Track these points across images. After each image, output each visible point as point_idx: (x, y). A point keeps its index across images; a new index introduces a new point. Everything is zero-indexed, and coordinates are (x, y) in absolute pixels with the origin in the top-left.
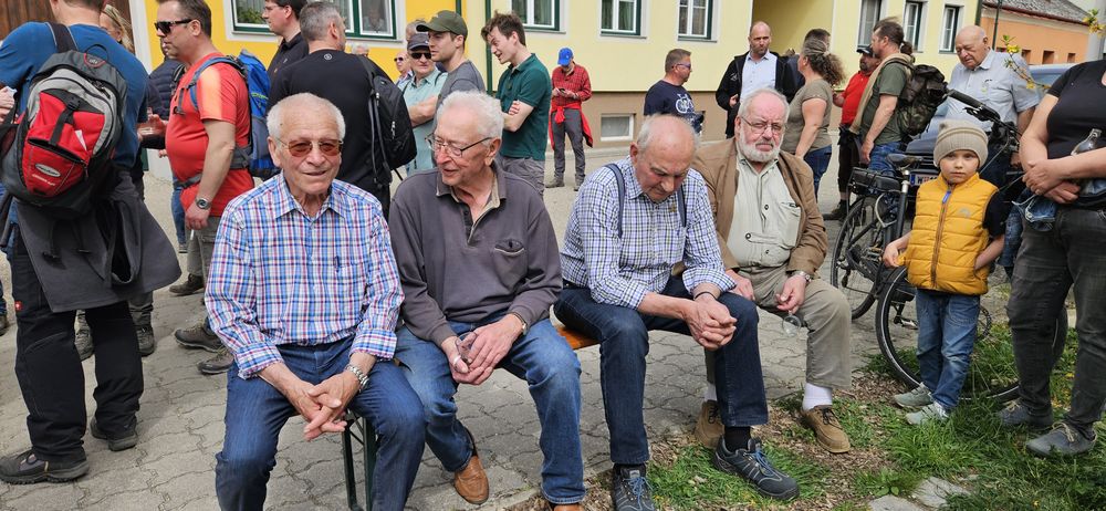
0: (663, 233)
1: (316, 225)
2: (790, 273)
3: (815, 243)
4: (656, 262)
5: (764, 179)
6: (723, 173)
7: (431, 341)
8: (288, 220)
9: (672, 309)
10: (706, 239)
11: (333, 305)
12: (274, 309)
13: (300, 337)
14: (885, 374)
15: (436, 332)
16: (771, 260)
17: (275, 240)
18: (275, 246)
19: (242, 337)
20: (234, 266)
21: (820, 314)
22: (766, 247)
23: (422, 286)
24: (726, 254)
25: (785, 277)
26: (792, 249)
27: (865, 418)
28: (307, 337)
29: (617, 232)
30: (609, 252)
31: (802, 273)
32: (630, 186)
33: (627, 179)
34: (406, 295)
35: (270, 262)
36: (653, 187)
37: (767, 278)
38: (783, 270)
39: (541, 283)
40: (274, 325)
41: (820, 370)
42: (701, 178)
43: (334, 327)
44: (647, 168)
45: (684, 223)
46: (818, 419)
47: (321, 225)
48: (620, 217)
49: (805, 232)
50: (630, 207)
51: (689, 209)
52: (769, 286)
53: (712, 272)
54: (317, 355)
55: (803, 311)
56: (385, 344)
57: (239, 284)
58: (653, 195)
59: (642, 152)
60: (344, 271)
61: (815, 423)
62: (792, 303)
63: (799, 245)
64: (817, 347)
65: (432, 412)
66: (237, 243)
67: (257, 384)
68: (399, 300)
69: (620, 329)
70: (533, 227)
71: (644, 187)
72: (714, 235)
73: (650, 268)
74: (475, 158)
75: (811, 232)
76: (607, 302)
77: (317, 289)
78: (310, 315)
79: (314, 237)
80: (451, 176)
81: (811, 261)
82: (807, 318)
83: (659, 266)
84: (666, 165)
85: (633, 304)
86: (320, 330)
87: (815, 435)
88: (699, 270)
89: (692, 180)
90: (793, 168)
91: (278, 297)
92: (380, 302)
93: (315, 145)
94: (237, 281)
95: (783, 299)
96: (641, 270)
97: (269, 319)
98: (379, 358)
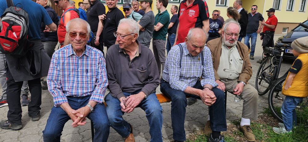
0: (195, 67)
1: (80, 59)
2: (239, 82)
3: (248, 72)
4: (192, 76)
5: (231, 51)
6: (217, 49)
7: (116, 98)
8: (72, 57)
9: (195, 92)
10: (209, 69)
11: (85, 84)
12: (67, 85)
13: (74, 94)
14: (270, 115)
15: (118, 95)
16: (231, 77)
17: (67, 63)
18: (67, 65)
19: (56, 94)
20: (55, 71)
21: (248, 96)
22: (230, 73)
23: (115, 80)
24: (216, 75)
25: (237, 83)
26: (240, 74)
27: (262, 130)
28: (76, 94)
29: (179, 66)
30: (176, 72)
31: (243, 82)
32: (184, 51)
33: (184, 49)
34: (109, 83)
35: (66, 70)
36: (193, 51)
37: (231, 83)
38: (237, 81)
39: (152, 81)
40: (67, 90)
41: (247, 114)
42: (209, 50)
43: (85, 91)
44: (191, 45)
45: (203, 64)
46: (245, 129)
47: (82, 59)
48: (181, 61)
49: (245, 68)
50: (184, 58)
51: (204, 60)
52: (231, 85)
53: (210, 80)
54: (79, 101)
55: (242, 94)
56: (100, 98)
57: (56, 76)
58: (193, 54)
59: (189, 40)
60: (89, 74)
61: (244, 131)
62: (238, 92)
63: (242, 73)
64: (246, 106)
65: (114, 121)
66: (56, 64)
67: (59, 108)
68: (107, 84)
69: (177, 98)
70: (150, 63)
71: (190, 52)
72: (213, 68)
73: (191, 78)
74: (128, 39)
75: (247, 68)
76: (175, 88)
77: (80, 79)
78: (77, 87)
79: (80, 63)
80: (121, 46)
81: (246, 78)
82: (243, 97)
83: (193, 78)
84: (197, 44)
85: (182, 90)
86: (80, 92)
87: (244, 134)
88: (206, 80)
89: (206, 50)
90: (241, 47)
91: (68, 81)
92: (100, 84)
93: (78, 34)
94: (55, 75)
95: (235, 90)
96: (187, 78)
97: (65, 88)
98: (98, 103)
